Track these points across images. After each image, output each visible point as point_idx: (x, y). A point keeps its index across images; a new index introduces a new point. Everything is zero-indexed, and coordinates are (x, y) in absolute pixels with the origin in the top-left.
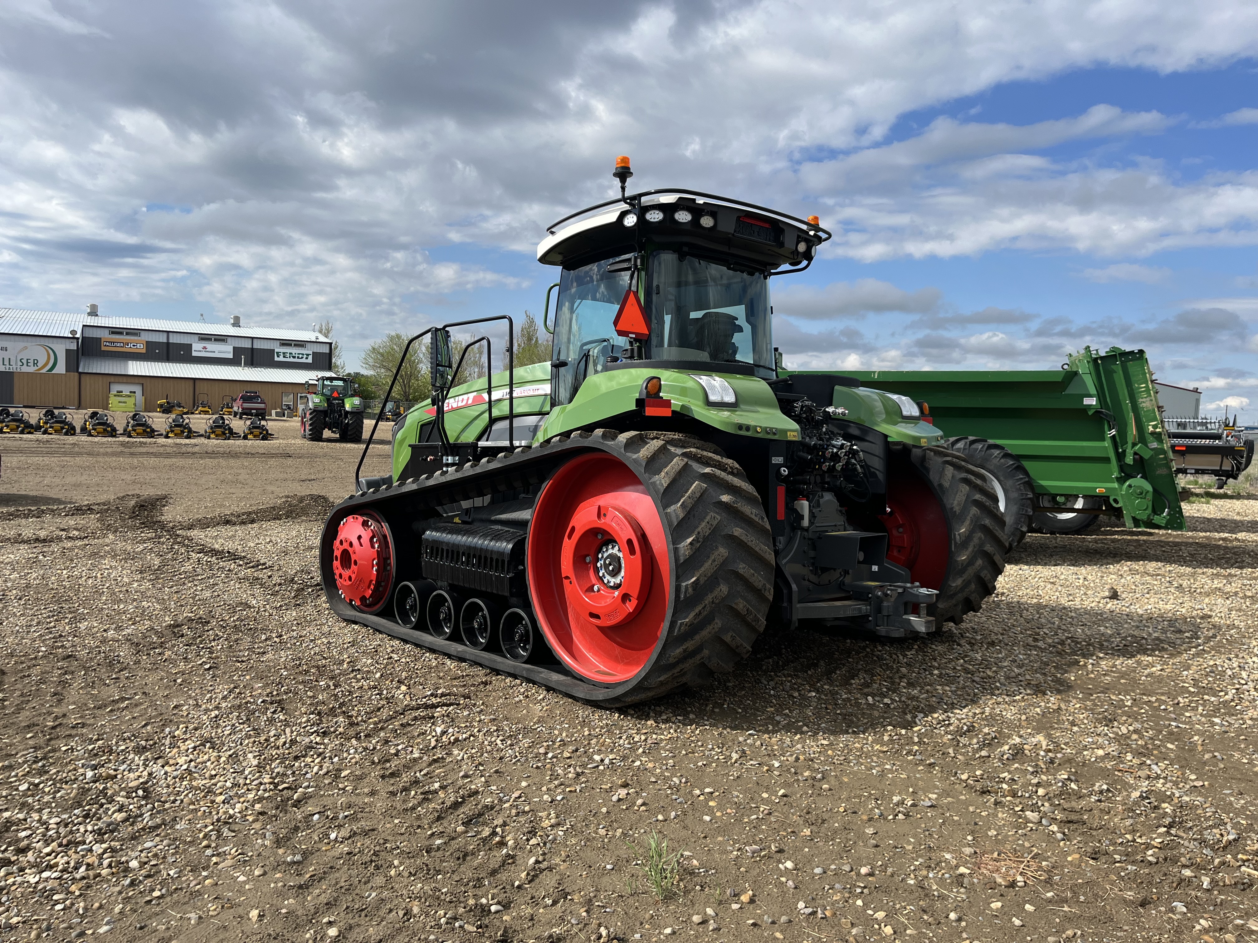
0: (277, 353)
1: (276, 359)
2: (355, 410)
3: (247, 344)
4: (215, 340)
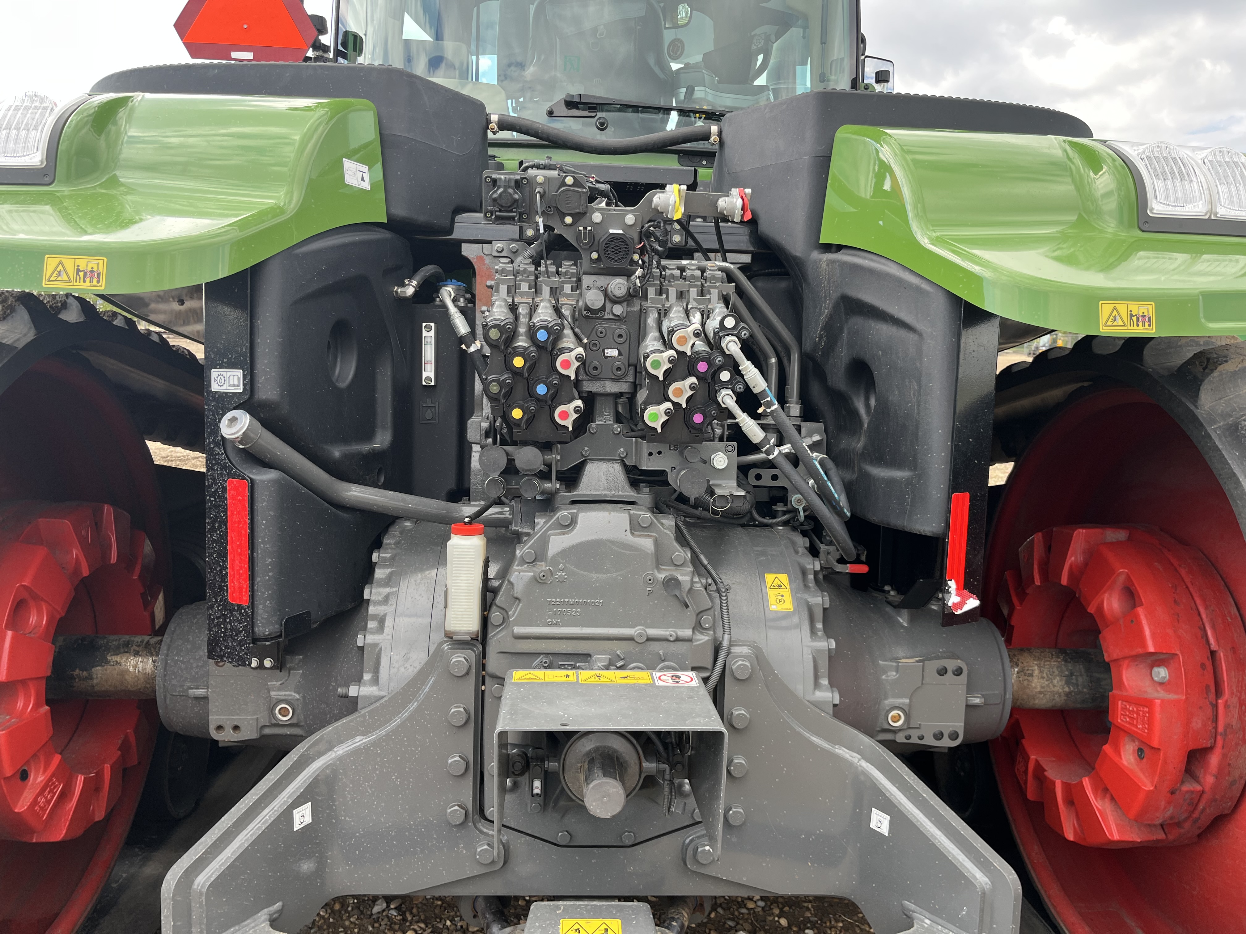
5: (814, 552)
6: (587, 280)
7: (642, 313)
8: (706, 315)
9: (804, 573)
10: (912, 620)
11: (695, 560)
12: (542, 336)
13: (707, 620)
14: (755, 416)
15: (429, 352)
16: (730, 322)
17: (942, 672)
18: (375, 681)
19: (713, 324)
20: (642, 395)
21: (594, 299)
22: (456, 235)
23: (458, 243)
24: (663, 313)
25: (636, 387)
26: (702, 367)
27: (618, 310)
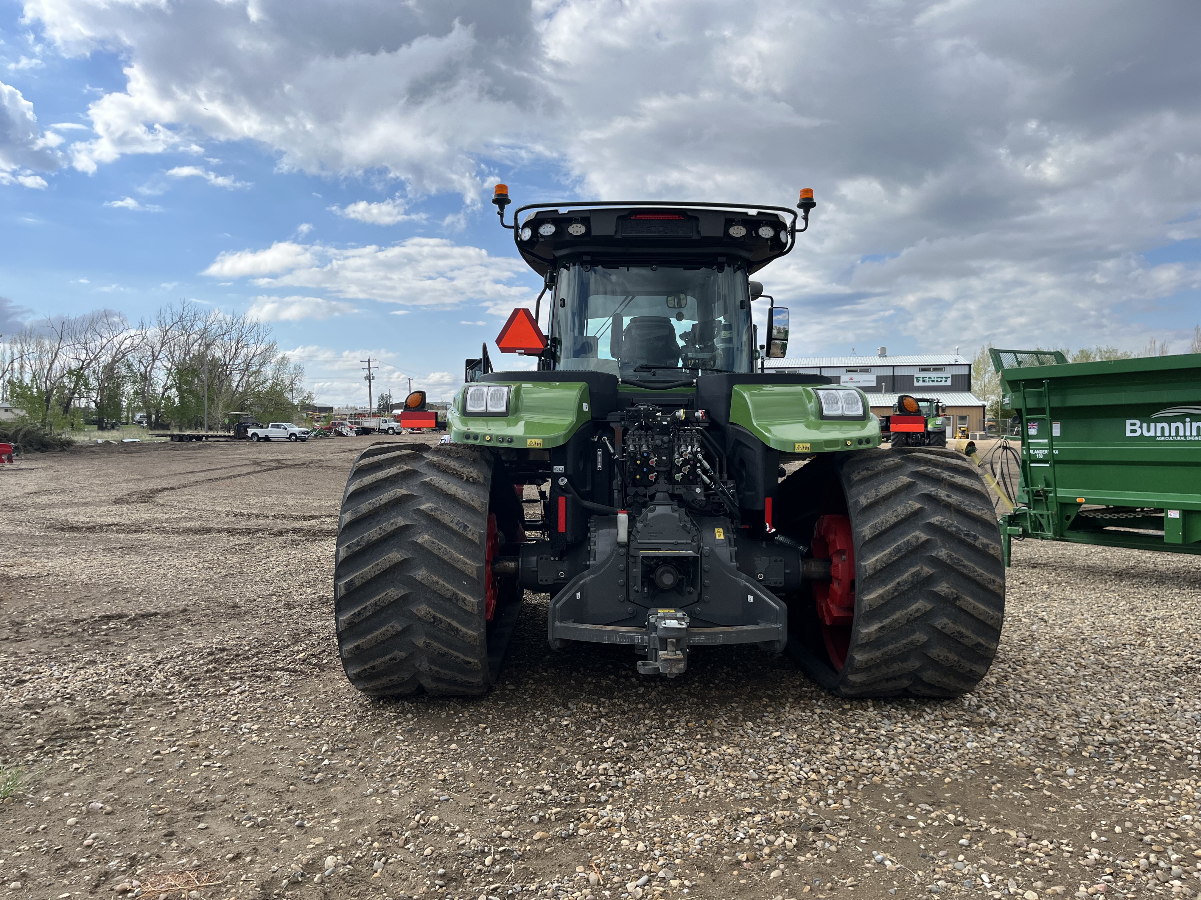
0: (917, 378)
1: (916, 384)
2: (936, 430)
3: (889, 372)
4: (861, 371)
5: (732, 523)
6: (656, 437)
7: (673, 447)
8: (693, 447)
9: (728, 529)
10: (767, 545)
11: (691, 521)
12: (645, 454)
13: (696, 539)
14: (706, 476)
15: (600, 459)
16: (699, 450)
17: (776, 561)
18: (595, 560)
19: (694, 450)
20: (674, 471)
21: (658, 442)
22: (608, 420)
23: (609, 423)
24: (680, 447)
25: (671, 469)
26: (691, 462)
27: (666, 446)
